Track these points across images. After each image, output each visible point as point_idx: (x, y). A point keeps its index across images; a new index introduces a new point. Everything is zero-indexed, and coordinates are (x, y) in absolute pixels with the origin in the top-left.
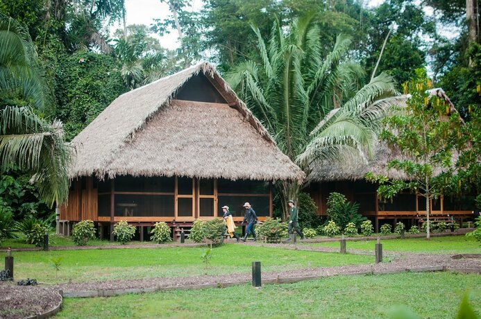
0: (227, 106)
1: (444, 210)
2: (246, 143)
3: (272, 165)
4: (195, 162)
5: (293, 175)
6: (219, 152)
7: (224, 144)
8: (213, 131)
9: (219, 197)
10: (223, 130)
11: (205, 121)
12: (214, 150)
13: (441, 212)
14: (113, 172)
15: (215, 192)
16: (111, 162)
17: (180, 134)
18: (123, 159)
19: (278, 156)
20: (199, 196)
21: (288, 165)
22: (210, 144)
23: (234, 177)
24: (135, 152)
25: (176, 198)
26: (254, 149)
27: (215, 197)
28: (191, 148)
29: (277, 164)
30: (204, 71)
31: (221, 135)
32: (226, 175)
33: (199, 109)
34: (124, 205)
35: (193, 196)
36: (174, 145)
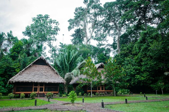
0: (48, 66)
1: (105, 90)
2: (52, 75)
3: (57, 79)
4: (37, 79)
5: (63, 82)
6: (44, 77)
7: (46, 75)
8: (43, 72)
9: (45, 87)
10: (46, 72)
11: (41, 70)
12: (43, 76)
13: (104, 91)
14: (14, 81)
15: (44, 86)
16: (14, 79)
17: (35, 72)
18: (18, 78)
19: (59, 77)
20: (40, 87)
21: (62, 80)
22: (42, 75)
23: (47, 82)
24: (21, 76)
25: (33, 88)
26: (54, 76)
27: (44, 87)
28: (37, 76)
29: (59, 79)
30: (41, 58)
31: (45, 73)
32: (45, 82)
33: (40, 67)
34: (20, 89)
35: (38, 87)
36: (32, 75)
